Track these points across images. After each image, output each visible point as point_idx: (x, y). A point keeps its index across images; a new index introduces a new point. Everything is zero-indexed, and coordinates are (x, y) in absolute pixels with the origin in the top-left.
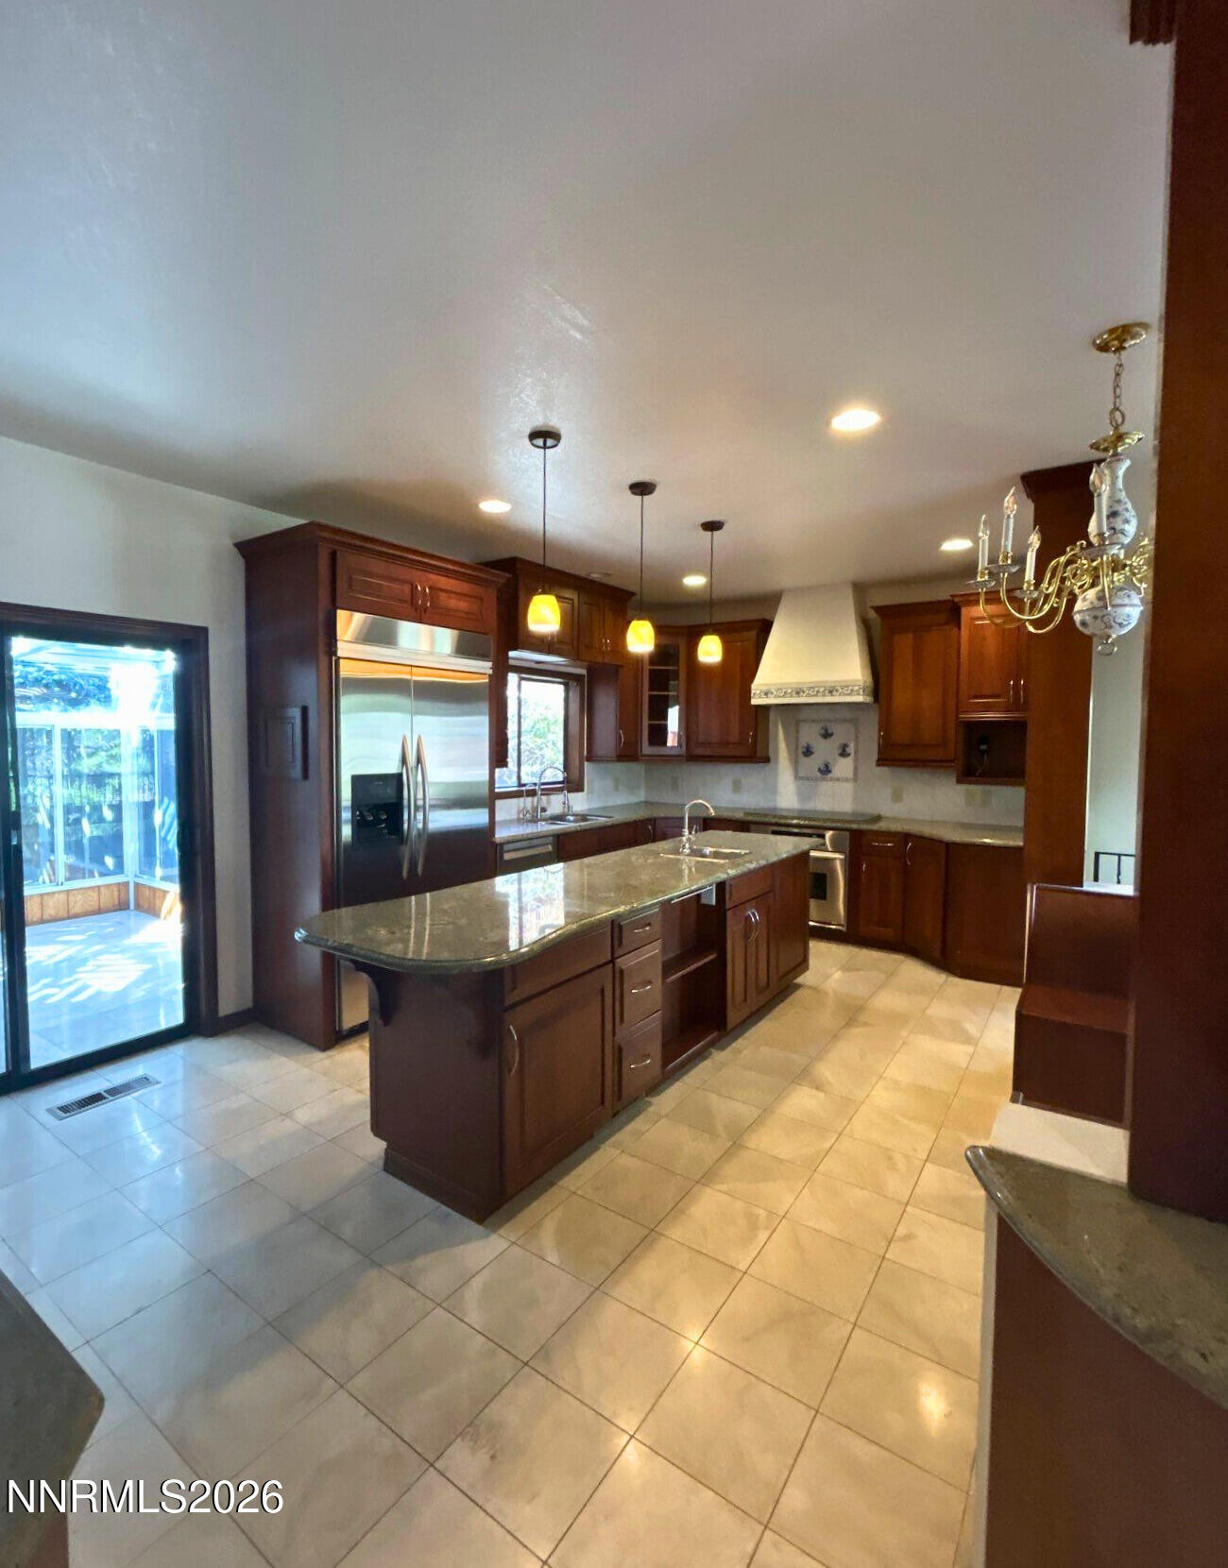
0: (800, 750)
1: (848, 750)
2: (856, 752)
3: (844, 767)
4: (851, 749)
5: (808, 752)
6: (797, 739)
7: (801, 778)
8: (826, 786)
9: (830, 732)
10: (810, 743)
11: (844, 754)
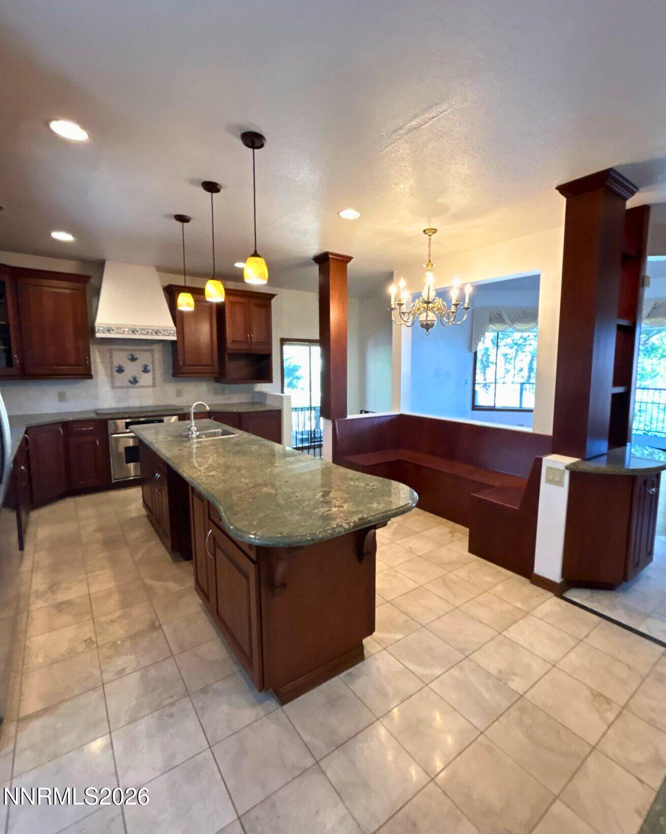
0: (115, 369)
1: (148, 368)
2: (153, 369)
3: (146, 379)
4: (150, 368)
5: (120, 370)
6: (111, 363)
7: (117, 387)
8: (134, 392)
9: (135, 357)
10: (122, 364)
11: (146, 370)
